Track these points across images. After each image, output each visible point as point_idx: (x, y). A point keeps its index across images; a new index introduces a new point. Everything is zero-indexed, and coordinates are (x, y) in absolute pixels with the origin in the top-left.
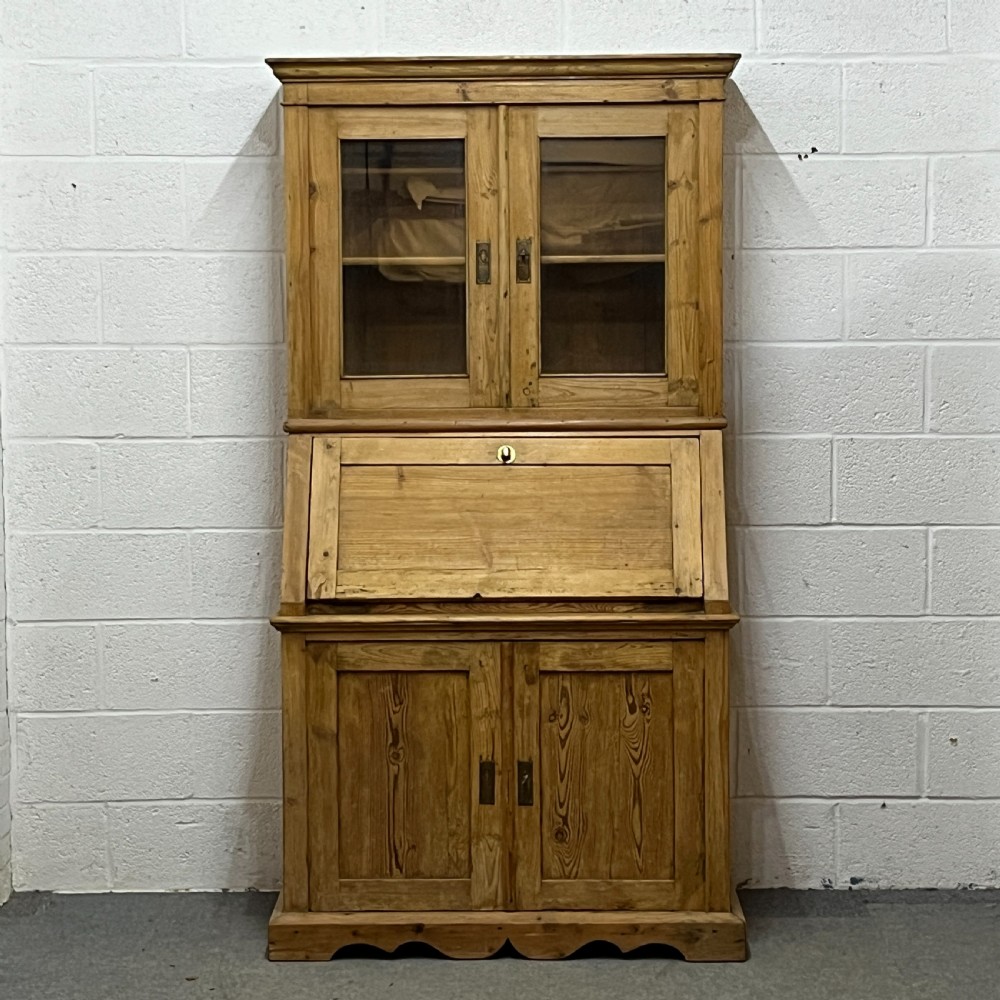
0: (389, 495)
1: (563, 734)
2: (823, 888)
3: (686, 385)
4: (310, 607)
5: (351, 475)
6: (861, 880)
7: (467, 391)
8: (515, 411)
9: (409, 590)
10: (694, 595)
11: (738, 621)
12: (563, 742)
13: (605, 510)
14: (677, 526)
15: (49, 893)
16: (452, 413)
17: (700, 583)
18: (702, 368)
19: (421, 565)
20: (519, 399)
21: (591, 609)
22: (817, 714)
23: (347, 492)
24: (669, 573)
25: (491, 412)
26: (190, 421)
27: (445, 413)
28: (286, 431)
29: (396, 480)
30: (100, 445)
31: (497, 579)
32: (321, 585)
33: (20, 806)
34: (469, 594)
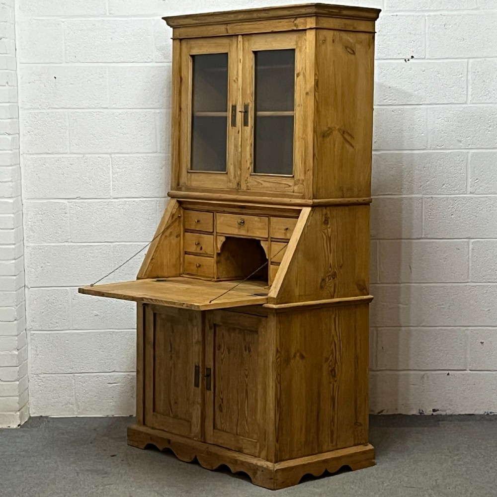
2: (419, 414)
3: (301, 182)
6: (438, 410)
7: (226, 181)
15: (47, 417)
18: (305, 173)
20: (243, 185)
25: (232, 191)
28: (169, 196)
30: (69, 202)
33: (32, 375)
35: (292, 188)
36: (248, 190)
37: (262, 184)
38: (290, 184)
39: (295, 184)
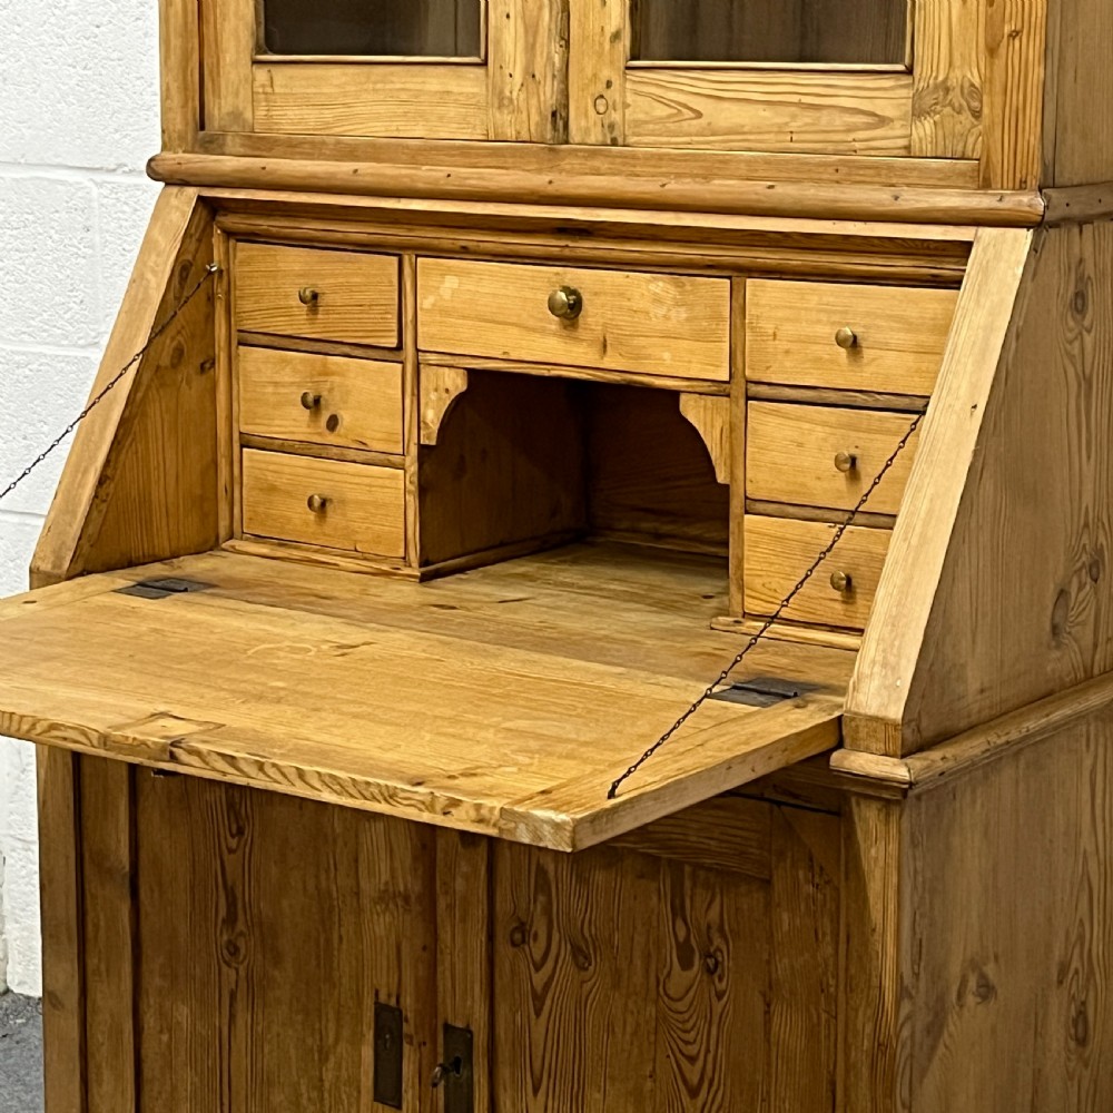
1: (539, 979)
3: (955, 97)
7: (480, 100)
12: (539, 999)
18: (992, 51)
20: (584, 122)
25: (522, 154)
35: (898, 130)
36: (614, 143)
37: (699, 115)
38: (884, 108)
39: (918, 113)
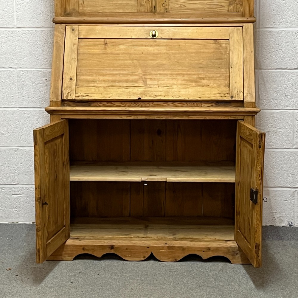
0: (100, 53)
2: (289, 226)
3: (237, 2)
4: (64, 102)
5: (83, 43)
7: (136, 5)
8: (158, 14)
9: (109, 96)
10: (239, 99)
11: (259, 111)
13: (199, 60)
14: (232, 67)
16: (129, 15)
17: (242, 94)
19: (114, 84)
20: (160, 9)
21: (192, 106)
22: (288, 152)
23: (81, 51)
24: (228, 89)
25: (148, 15)
26: (15, 20)
27: (126, 14)
28: (54, 23)
29: (103, 45)
31: (148, 91)
32: (69, 93)
34: (136, 98)
35: (226, 8)
36: (167, 12)
37: (185, 6)
38: (223, 4)
39: (230, 5)
